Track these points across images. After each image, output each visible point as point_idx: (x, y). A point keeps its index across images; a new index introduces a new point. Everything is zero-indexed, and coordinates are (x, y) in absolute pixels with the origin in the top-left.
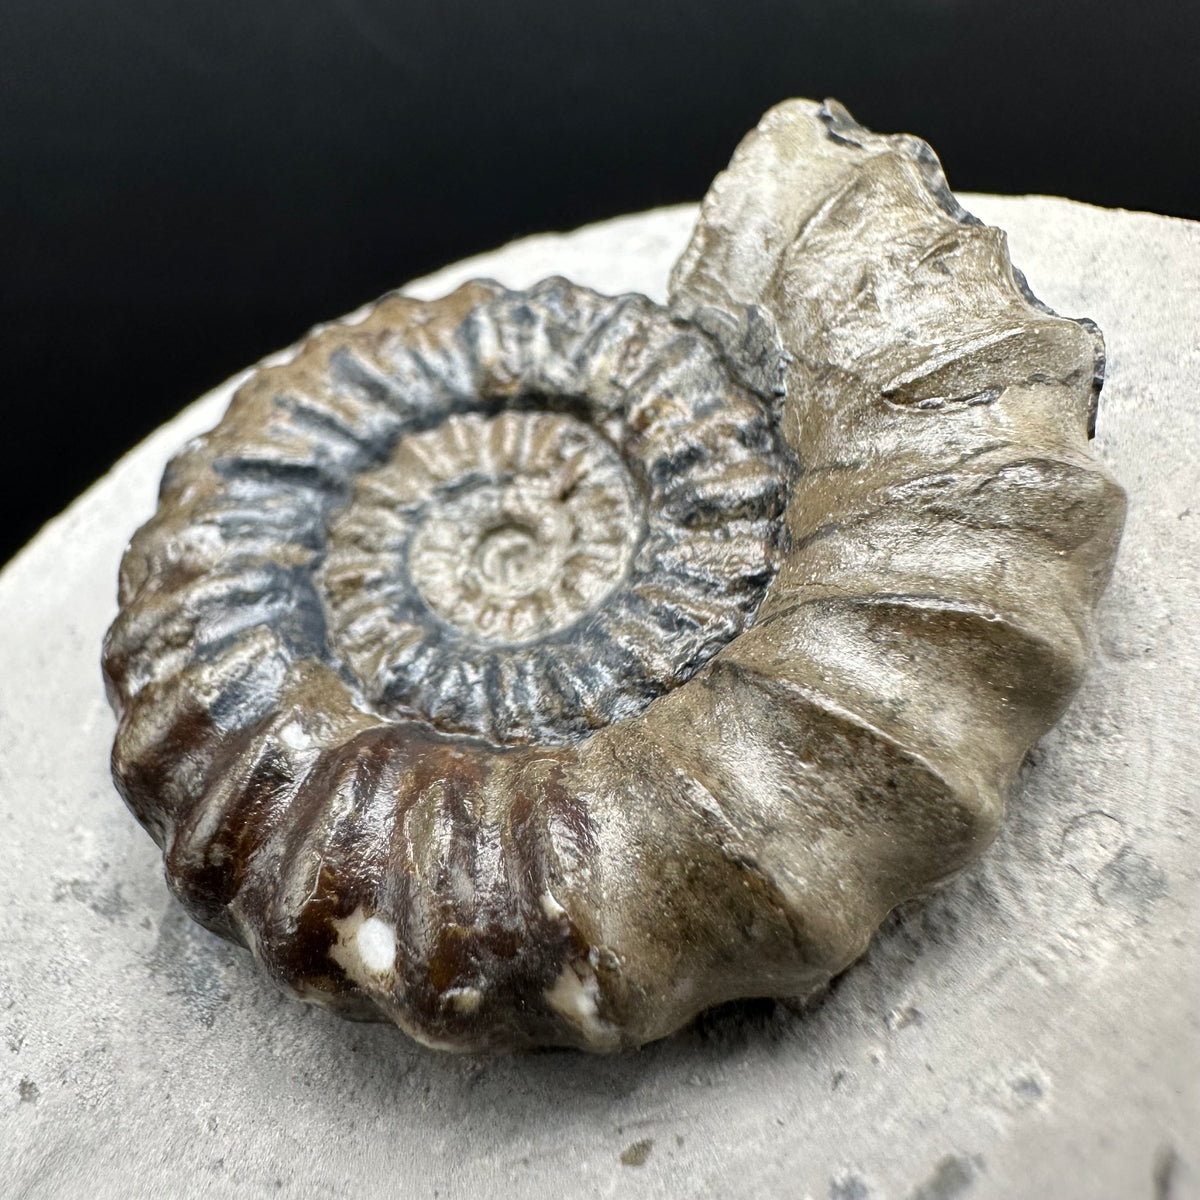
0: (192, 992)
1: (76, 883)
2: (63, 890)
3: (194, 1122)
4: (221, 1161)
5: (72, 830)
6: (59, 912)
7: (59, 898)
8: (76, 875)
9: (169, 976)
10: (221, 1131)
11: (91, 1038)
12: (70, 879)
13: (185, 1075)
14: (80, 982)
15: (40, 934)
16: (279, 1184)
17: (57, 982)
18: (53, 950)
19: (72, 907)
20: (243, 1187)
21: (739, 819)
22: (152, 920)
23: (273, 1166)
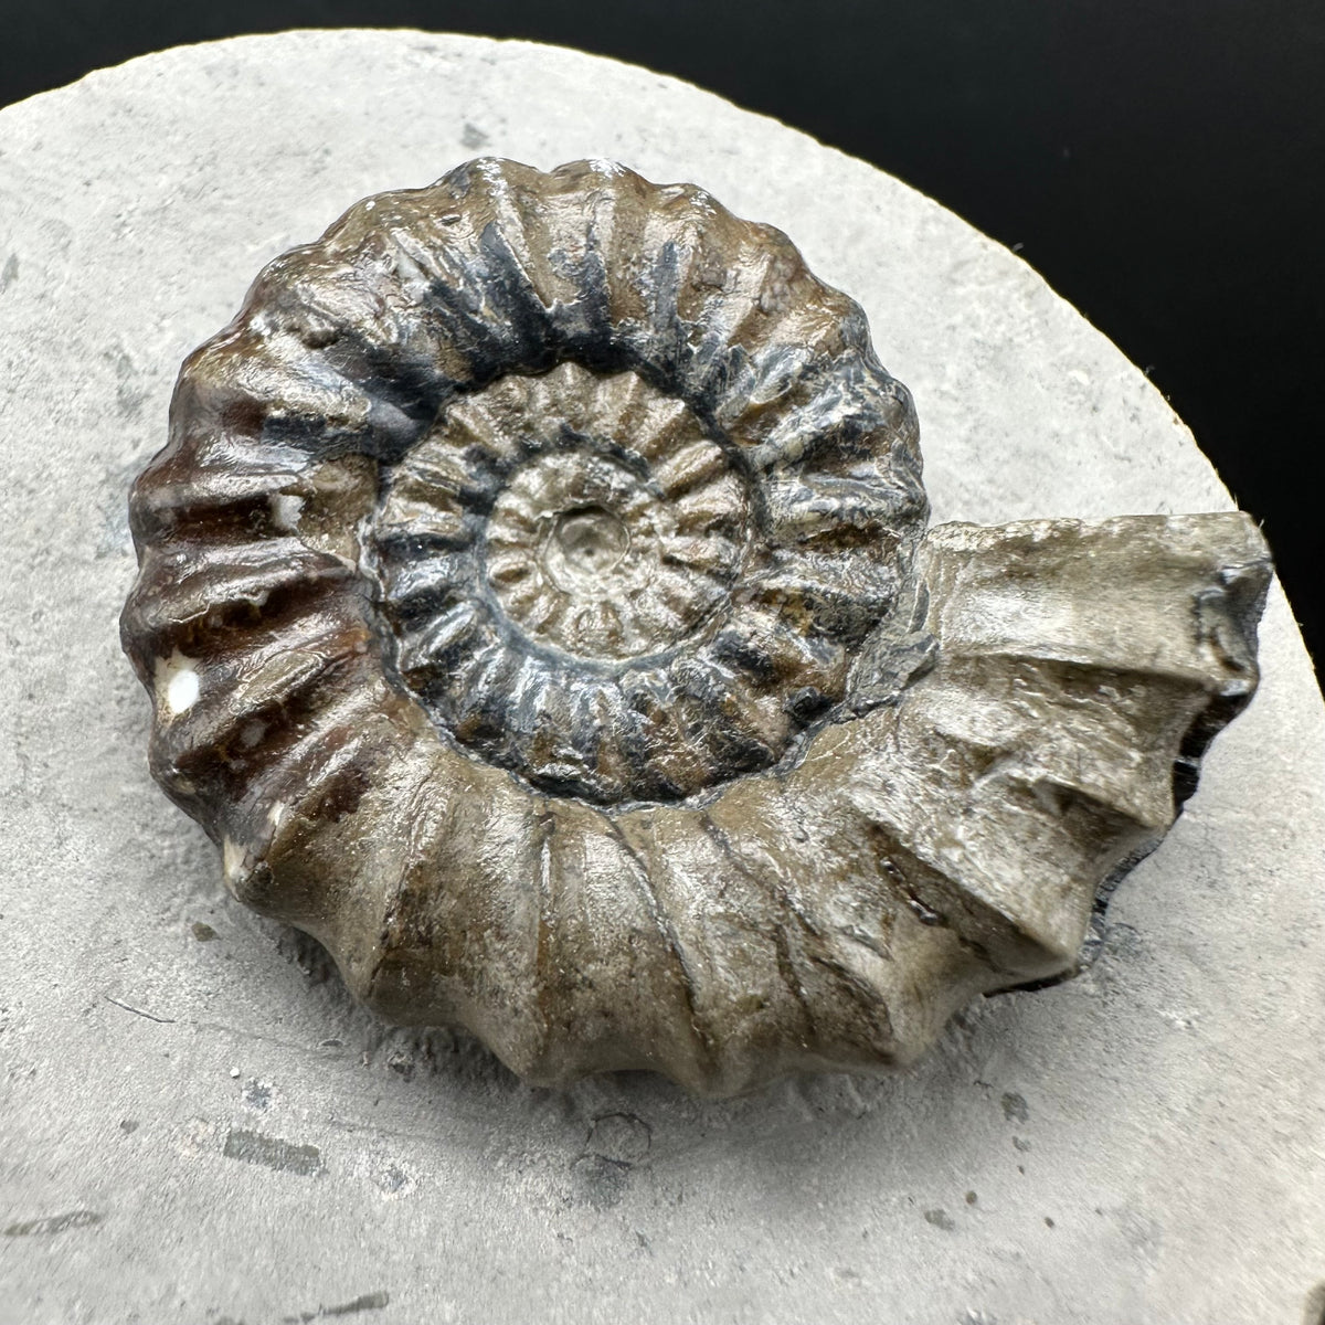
0: (111, 523)
1: (126, 358)
2: (115, 353)
3: (29, 602)
4: (18, 644)
5: (163, 317)
6: (97, 366)
7: (107, 355)
8: (132, 354)
9: (111, 496)
10: (37, 626)
11: (30, 476)
12: (126, 352)
13: (55, 566)
14: (62, 430)
15: (74, 365)
16: (31, 697)
17: (51, 411)
18: (68, 386)
19: (108, 372)
20: (10, 673)
21: (417, 918)
22: (142, 444)
23: (39, 682)
